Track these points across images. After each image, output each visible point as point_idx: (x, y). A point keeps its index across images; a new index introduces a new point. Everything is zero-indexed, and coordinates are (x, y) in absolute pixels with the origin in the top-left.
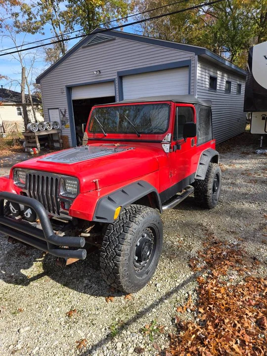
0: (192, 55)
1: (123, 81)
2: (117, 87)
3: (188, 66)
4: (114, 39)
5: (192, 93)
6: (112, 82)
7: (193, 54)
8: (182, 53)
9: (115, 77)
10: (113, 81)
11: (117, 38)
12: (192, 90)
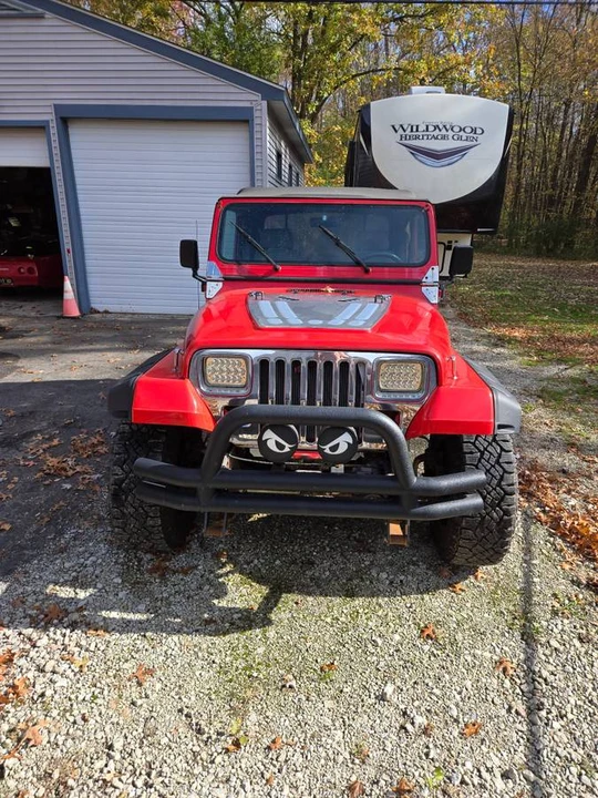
0: (254, 98)
1: (71, 131)
2: (55, 144)
3: (247, 121)
4: (41, 17)
5: (257, 183)
6: (39, 128)
7: (256, 97)
8: (232, 90)
9: (49, 117)
10: (43, 128)
11: (48, 15)
12: (257, 177)
